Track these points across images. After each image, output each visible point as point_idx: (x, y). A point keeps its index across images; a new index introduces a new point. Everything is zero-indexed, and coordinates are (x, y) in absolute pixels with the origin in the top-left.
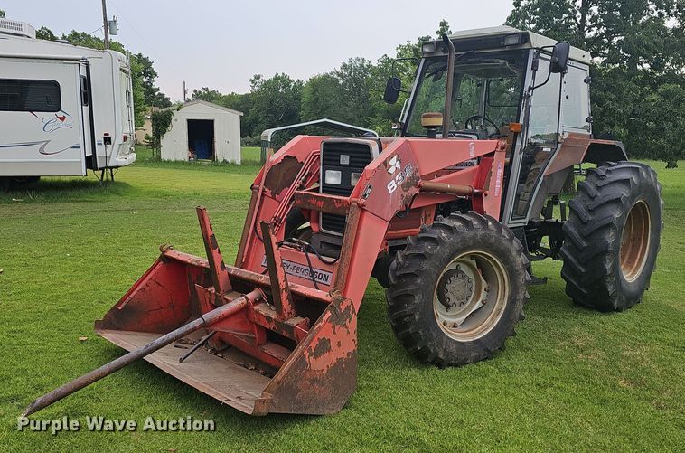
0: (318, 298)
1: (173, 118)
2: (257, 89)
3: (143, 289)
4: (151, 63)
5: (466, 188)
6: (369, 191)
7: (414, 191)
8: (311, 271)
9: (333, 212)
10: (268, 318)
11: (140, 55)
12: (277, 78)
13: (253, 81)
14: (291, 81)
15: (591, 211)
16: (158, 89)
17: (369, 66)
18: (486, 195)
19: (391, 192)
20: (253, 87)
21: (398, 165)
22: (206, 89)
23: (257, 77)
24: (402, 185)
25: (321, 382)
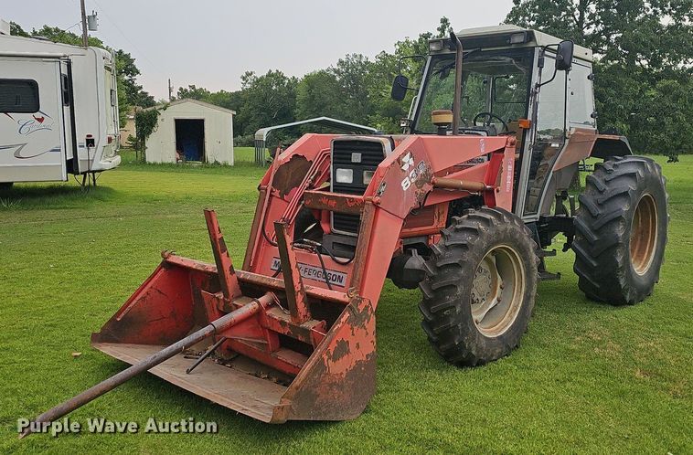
0: (335, 300)
1: (159, 118)
2: (248, 86)
3: (143, 299)
4: (133, 60)
5: (478, 185)
6: (383, 188)
7: (427, 188)
8: (325, 273)
9: (346, 211)
10: (282, 323)
11: (121, 52)
12: (270, 75)
13: (244, 78)
14: (285, 78)
15: (600, 205)
16: (141, 88)
17: (366, 63)
18: (498, 191)
19: (405, 189)
20: (244, 84)
21: (412, 162)
22: (193, 87)
23: (248, 74)
24: (416, 182)
25: (341, 387)
